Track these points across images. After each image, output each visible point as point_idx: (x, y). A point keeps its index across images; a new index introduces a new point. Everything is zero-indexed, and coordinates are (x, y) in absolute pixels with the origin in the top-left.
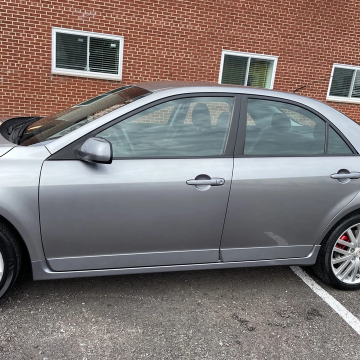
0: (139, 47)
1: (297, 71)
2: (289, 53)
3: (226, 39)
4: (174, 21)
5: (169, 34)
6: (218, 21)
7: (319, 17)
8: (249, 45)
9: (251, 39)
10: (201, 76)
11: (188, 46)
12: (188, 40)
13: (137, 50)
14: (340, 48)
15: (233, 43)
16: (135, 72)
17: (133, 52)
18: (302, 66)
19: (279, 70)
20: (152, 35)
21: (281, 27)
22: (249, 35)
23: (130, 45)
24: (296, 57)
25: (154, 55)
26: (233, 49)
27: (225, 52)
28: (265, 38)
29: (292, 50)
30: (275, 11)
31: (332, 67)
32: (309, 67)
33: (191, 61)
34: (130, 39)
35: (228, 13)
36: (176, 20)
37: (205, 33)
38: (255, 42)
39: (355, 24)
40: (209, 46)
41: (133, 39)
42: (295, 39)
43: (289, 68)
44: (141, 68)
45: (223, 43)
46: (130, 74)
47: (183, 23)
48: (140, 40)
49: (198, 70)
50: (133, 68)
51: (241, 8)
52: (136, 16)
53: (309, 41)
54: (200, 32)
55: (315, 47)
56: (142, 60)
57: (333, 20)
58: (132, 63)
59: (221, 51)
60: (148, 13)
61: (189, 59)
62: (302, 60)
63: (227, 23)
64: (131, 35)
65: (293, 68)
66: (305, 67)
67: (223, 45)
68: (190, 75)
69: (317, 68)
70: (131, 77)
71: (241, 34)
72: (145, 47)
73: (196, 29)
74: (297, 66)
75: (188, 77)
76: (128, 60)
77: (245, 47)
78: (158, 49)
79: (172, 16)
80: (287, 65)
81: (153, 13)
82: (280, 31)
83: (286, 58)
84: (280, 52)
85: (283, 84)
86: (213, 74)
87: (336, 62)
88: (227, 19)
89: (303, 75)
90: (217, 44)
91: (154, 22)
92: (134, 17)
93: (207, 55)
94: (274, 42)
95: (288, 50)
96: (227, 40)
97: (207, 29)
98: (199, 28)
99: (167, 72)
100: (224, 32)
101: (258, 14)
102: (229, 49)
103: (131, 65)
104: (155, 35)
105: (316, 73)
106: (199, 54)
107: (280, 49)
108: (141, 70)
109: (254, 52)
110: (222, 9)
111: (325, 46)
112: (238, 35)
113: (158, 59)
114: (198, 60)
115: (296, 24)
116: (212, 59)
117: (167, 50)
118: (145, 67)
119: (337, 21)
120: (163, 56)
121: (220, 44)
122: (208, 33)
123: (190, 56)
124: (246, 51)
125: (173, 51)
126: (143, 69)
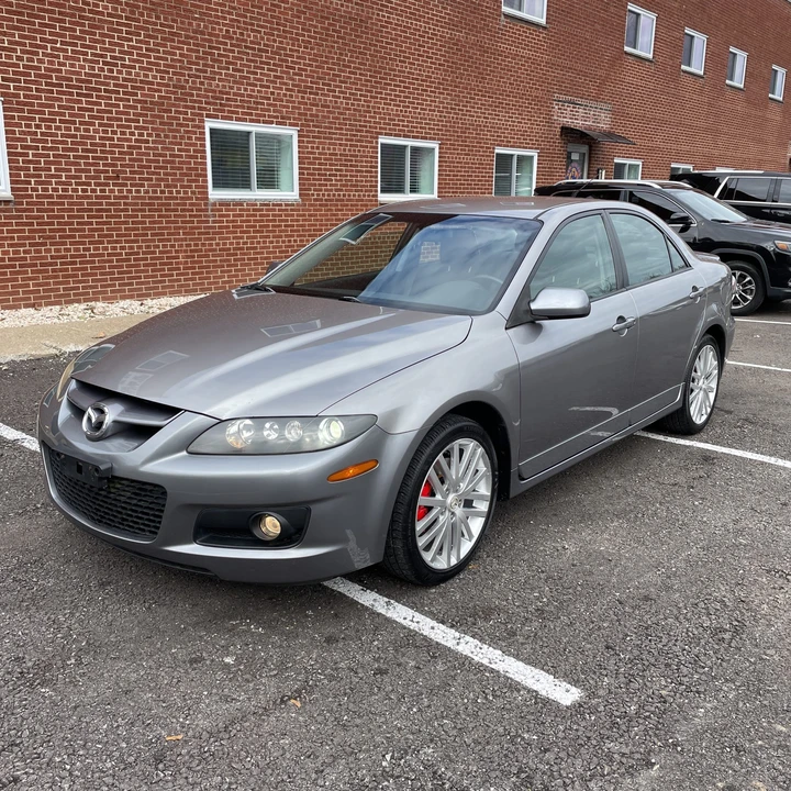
0: (41, 120)
1: (330, 154)
2: (313, 121)
3: (208, 97)
4: (105, 63)
5: (100, 90)
6: (190, 63)
7: (346, 55)
8: (249, 108)
9: (251, 96)
10: (175, 174)
11: (140, 115)
12: (139, 101)
13: (38, 127)
14: (383, 109)
15: (221, 104)
16: (40, 176)
17: (29, 133)
18: (335, 144)
19: (303, 153)
20: (63, 93)
21: (295, 74)
22: (246, 90)
23: (20, 118)
24: (326, 127)
25: (75, 136)
26: (223, 118)
27: (209, 124)
28: (272, 93)
29: (317, 116)
30: (281, 42)
31: (377, 143)
32: (346, 145)
33: (151, 145)
34: (17, 103)
35: (204, 46)
36: (109, 60)
37: (168, 85)
38: (258, 103)
39: (397, 65)
40: (180, 113)
41: (25, 104)
42: (317, 94)
43: (318, 148)
44: (53, 167)
45: (204, 105)
46: (29, 183)
47: (123, 66)
48: (40, 105)
49: (168, 162)
50: (34, 169)
51: (224, 37)
52: (23, 52)
53: (339, 97)
54: (158, 84)
55: (349, 109)
56: (51, 149)
57: (367, 60)
58: (31, 157)
59: (203, 121)
60: (49, 45)
61: (147, 142)
62: (334, 134)
63: (205, 65)
64: (18, 96)
65: (323, 149)
66: (341, 145)
67: (205, 109)
68: (154, 173)
69: (357, 146)
70: (33, 190)
71: (231, 88)
72: (54, 121)
73: (150, 79)
74: (330, 144)
75: (151, 180)
76: (19, 150)
77: (243, 113)
78: (81, 123)
79: (98, 52)
80: (314, 142)
81: (58, 45)
82: (293, 80)
83: (311, 131)
84: (301, 120)
85: (314, 179)
86: (197, 169)
87: (381, 134)
88: (203, 59)
89: (341, 160)
90: (194, 108)
91: (65, 65)
92: (19, 54)
93: (179, 131)
94: (287, 101)
95: (311, 115)
96: (211, 100)
97: (170, 79)
98: (155, 77)
99: (107, 172)
100: (202, 83)
101: (254, 49)
102: (216, 117)
103: (30, 162)
104: (71, 94)
105: (357, 156)
106: (163, 130)
107: (300, 114)
108: (53, 172)
109: (259, 121)
110: (192, 38)
111: (363, 106)
112: (227, 90)
113: (86, 144)
114: (163, 142)
115: (317, 67)
116: (189, 138)
117: (100, 125)
118: (60, 163)
119: (373, 61)
120: (93, 138)
121: (200, 108)
122: (174, 86)
123: (149, 135)
124: (245, 120)
125: (112, 126)
126: (56, 170)
